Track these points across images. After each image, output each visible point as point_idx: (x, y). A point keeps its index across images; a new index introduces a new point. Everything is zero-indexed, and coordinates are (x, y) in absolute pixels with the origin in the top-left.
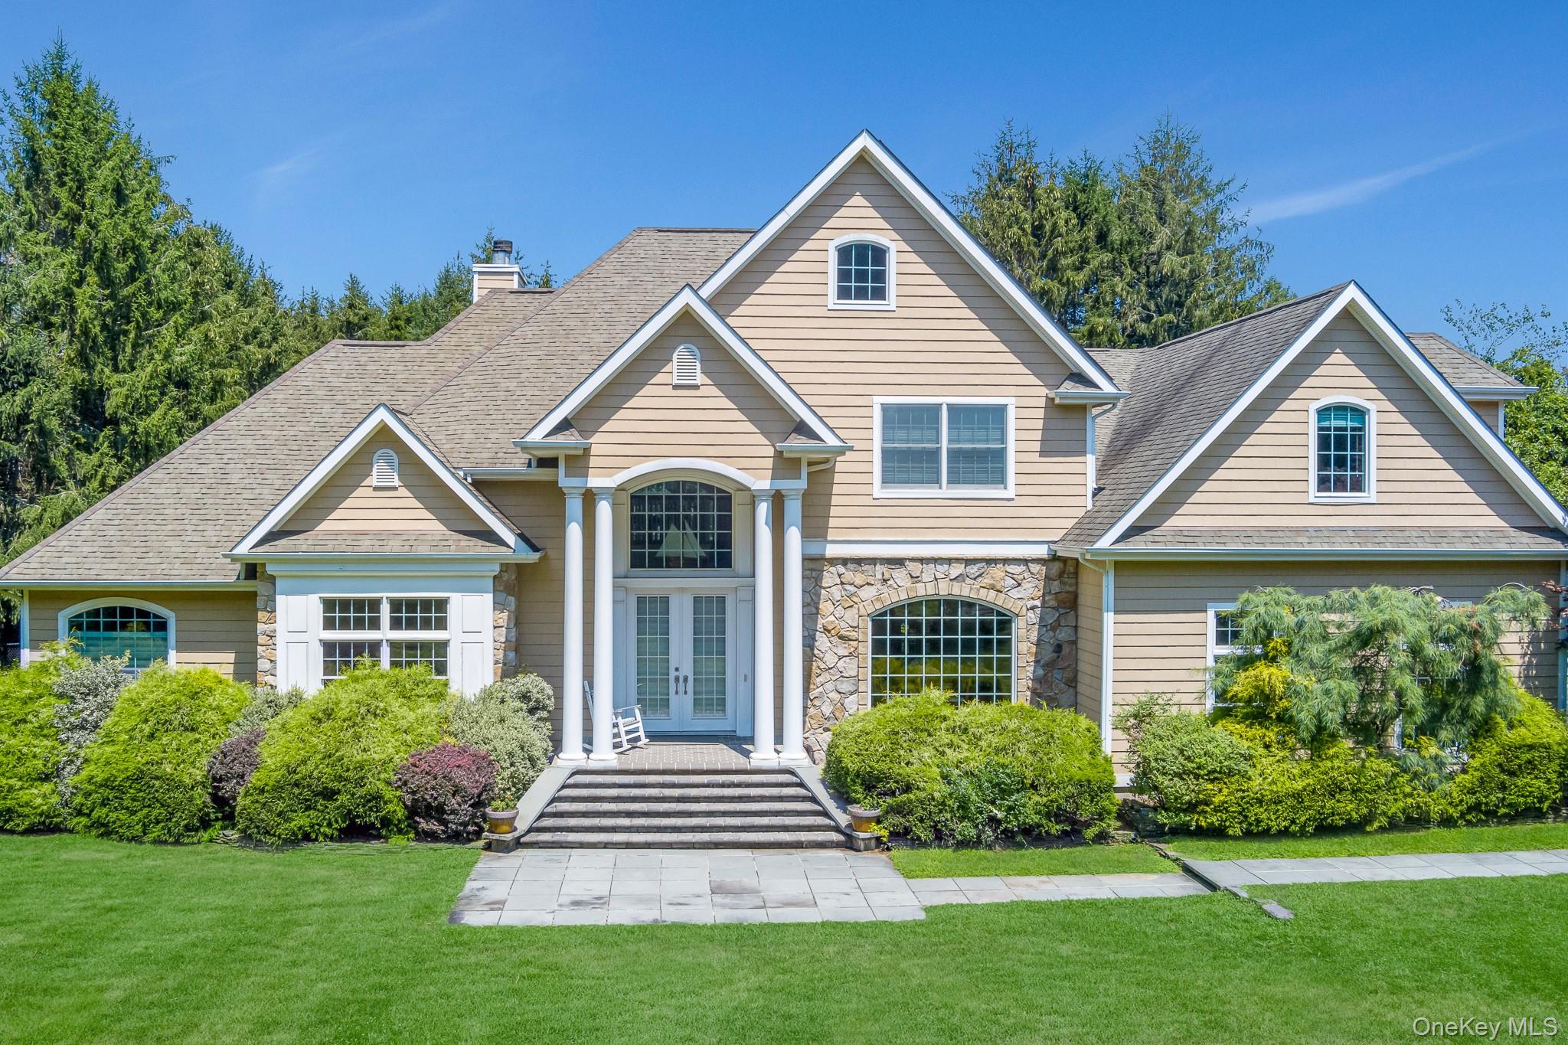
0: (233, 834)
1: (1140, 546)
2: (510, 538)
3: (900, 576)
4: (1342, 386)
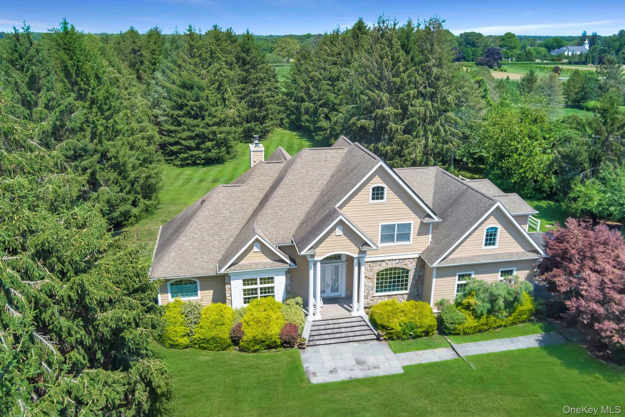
0: (237, 348)
1: (443, 265)
2: (288, 261)
3: (384, 263)
4: (493, 223)
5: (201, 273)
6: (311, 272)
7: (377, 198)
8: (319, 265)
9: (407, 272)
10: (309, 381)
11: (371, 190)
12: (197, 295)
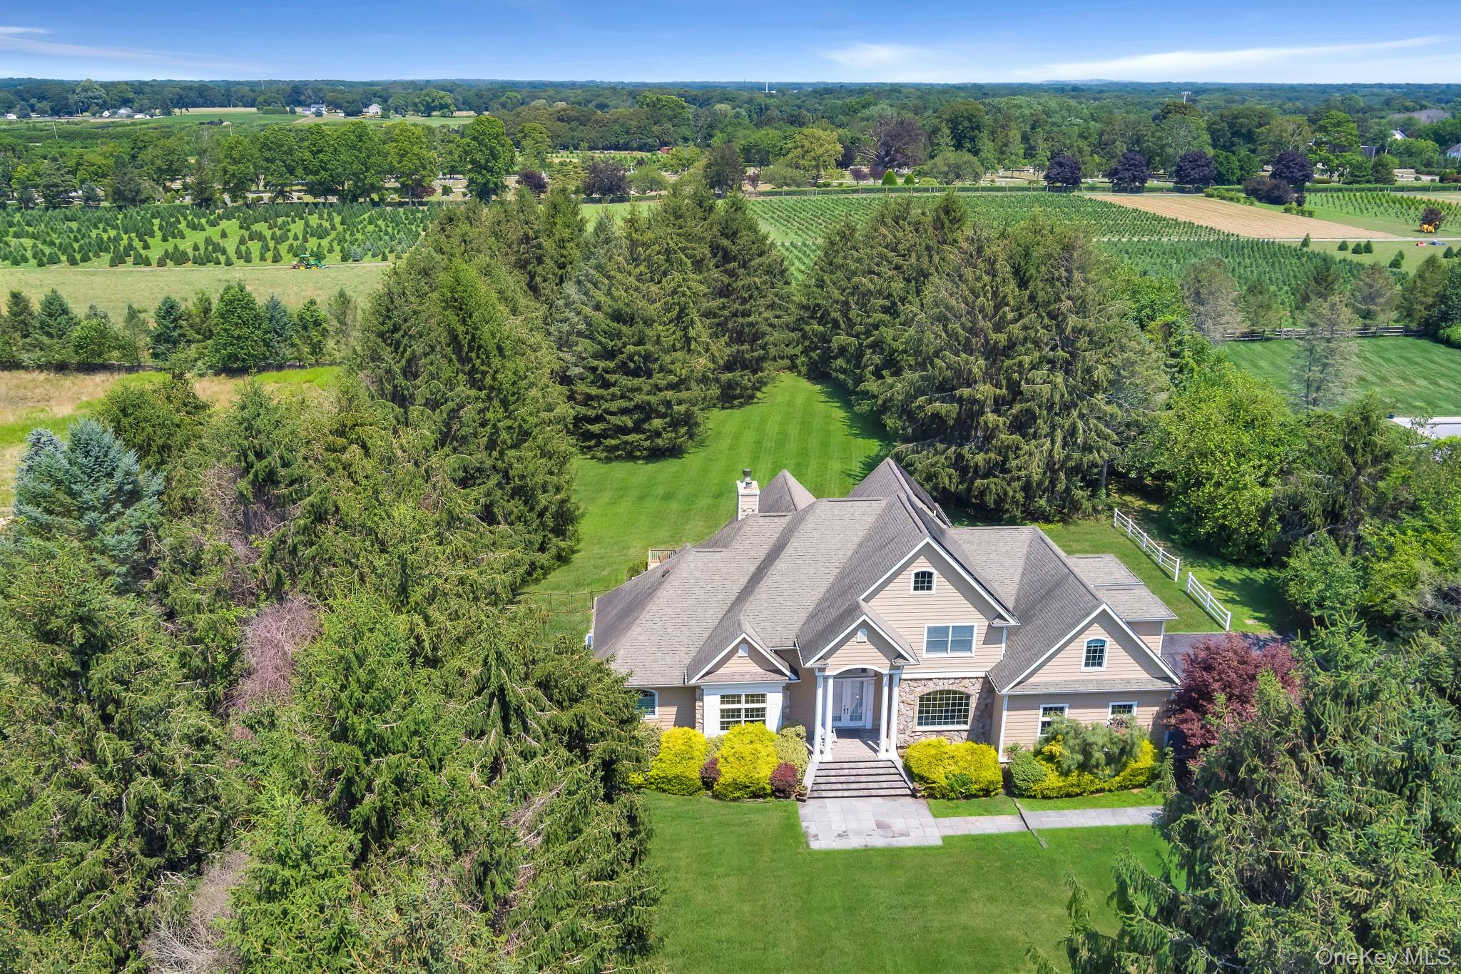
0: (710, 793)
1: (1019, 691)
2: (788, 673)
3: (930, 683)
4: (1097, 633)
5: (661, 681)
6: (820, 692)
7: (922, 588)
8: (831, 682)
9: (968, 697)
10: (808, 846)
11: (913, 577)
12: (653, 712)
